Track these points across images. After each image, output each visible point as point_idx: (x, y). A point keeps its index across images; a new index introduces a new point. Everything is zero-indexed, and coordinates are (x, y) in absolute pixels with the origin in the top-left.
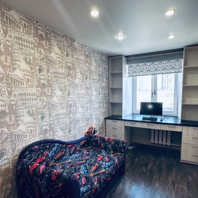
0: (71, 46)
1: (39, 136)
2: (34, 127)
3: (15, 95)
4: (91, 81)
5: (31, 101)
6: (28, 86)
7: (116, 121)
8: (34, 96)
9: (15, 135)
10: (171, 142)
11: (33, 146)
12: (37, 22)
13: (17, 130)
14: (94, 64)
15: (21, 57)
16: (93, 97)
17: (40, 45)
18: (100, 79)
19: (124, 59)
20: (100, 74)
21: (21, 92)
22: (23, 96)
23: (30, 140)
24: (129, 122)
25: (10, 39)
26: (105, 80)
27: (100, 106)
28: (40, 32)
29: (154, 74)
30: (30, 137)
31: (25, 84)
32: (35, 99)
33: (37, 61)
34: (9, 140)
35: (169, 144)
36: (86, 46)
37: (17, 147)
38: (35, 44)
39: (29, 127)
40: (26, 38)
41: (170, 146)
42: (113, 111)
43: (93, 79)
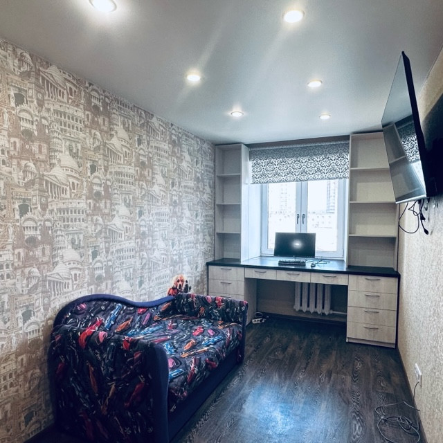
0: (147, 125)
1: (88, 287)
2: (80, 269)
3: (52, 211)
4: (180, 189)
5: (77, 223)
6: (73, 195)
7: (228, 268)
8: (83, 213)
9: (50, 281)
10: (332, 308)
11: (79, 304)
12: (90, 84)
13: (53, 272)
14: (188, 158)
15: (63, 145)
16: (184, 222)
17: (94, 124)
18: (198, 187)
19: (244, 149)
20: (198, 178)
21: (61, 205)
22: (64, 214)
23: (72, 293)
24: (254, 270)
25: (47, 115)
26: (208, 190)
27: (198, 240)
28: (95, 102)
29: (301, 181)
30: (73, 287)
31: (68, 192)
32: (83, 219)
33: (89, 152)
34: (40, 289)
35: (327, 311)
36: (172, 125)
37: (52, 303)
38: (86, 123)
39: (73, 269)
40: (71, 111)
41: (329, 314)
42: (222, 250)
43: (185, 187)
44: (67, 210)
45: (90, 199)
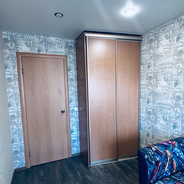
6: (164, 98)
31: (162, 97)
44: (162, 103)
45: (173, 99)
